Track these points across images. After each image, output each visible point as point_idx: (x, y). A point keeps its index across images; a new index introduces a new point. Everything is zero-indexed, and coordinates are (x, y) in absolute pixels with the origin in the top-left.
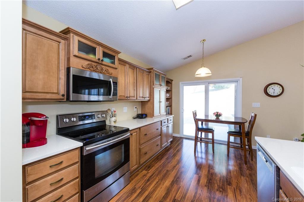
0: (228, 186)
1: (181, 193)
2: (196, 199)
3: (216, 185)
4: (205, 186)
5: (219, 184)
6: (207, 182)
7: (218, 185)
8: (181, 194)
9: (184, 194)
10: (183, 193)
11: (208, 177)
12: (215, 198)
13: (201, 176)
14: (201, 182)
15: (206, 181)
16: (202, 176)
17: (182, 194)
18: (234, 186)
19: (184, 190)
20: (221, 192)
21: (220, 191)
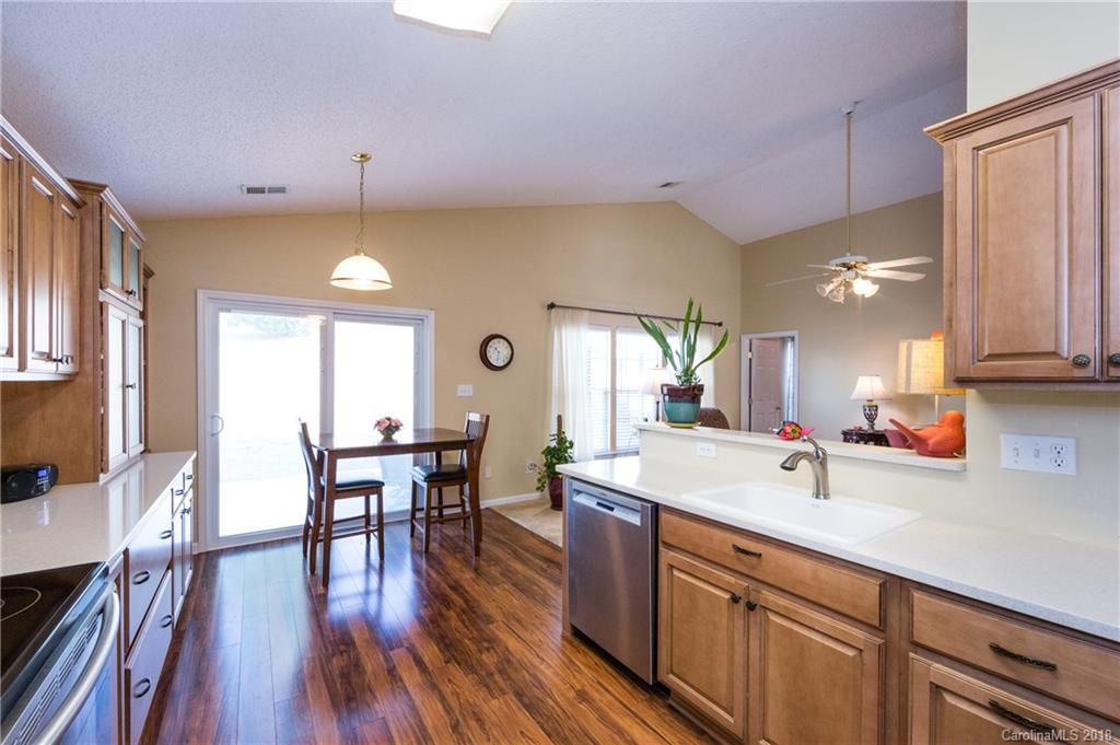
0: (491, 626)
1: (406, 733)
2: (457, 712)
3: (466, 641)
4: (447, 662)
5: (471, 636)
6: (441, 651)
7: (470, 639)
8: (408, 737)
9: (417, 730)
10: (412, 727)
11: (431, 635)
12: (492, 674)
13: (413, 646)
14: (426, 660)
15: (435, 648)
16: (414, 642)
17: (410, 732)
18: (499, 617)
19: (406, 718)
20: (492, 651)
21: (488, 650)
